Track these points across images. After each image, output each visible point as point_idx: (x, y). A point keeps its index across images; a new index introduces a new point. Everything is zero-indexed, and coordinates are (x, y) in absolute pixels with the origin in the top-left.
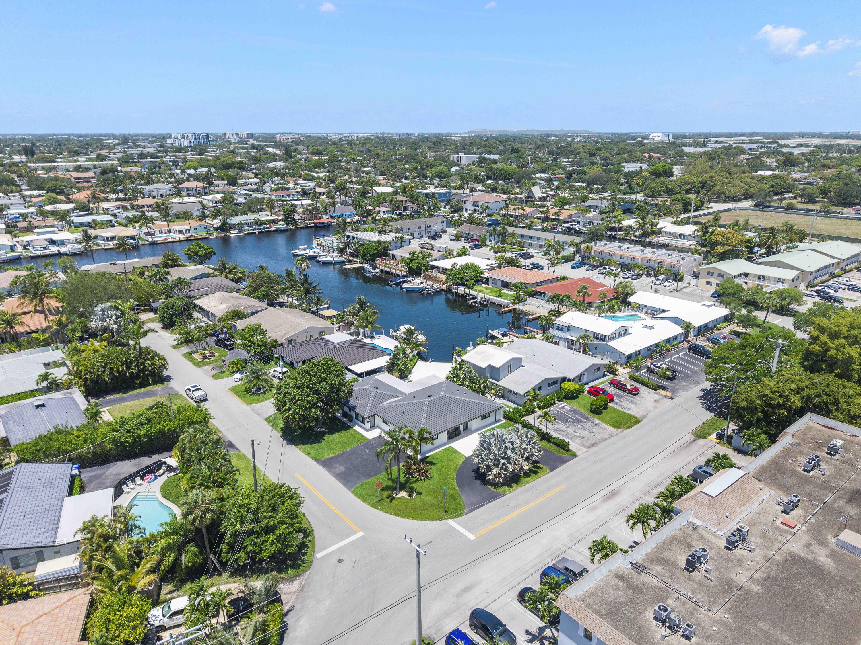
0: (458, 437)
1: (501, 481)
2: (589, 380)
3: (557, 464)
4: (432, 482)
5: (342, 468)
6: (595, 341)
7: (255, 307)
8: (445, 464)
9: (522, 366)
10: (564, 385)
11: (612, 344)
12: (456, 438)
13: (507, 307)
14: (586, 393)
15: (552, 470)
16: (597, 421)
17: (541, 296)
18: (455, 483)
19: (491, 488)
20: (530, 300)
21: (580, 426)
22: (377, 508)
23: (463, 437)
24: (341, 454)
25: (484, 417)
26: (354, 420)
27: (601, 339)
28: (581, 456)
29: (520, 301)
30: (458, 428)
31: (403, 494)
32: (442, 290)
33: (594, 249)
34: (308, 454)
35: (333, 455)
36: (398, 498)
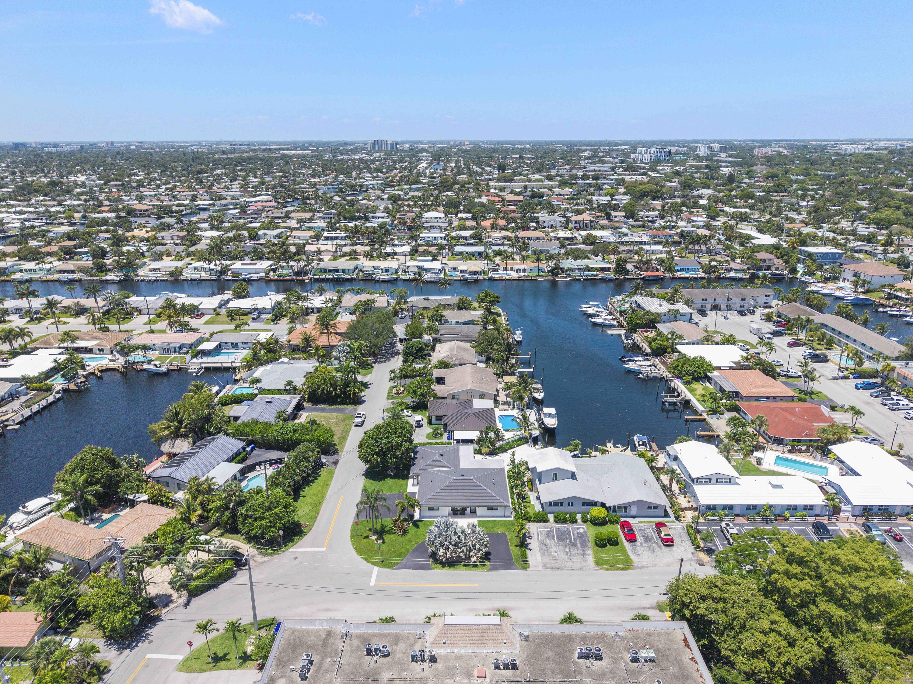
0: (461, 516)
2: (639, 515)
3: (502, 568)
4: (402, 539)
9: (572, 478)
10: (594, 509)
11: (698, 488)
12: (458, 516)
15: (490, 570)
16: (589, 552)
19: (430, 561)
21: (567, 550)
22: (352, 539)
23: (464, 517)
25: (490, 508)
28: (529, 572)
29: (716, 413)
30: (464, 509)
31: (374, 537)
33: (897, 370)
34: (364, 487)
36: (369, 539)
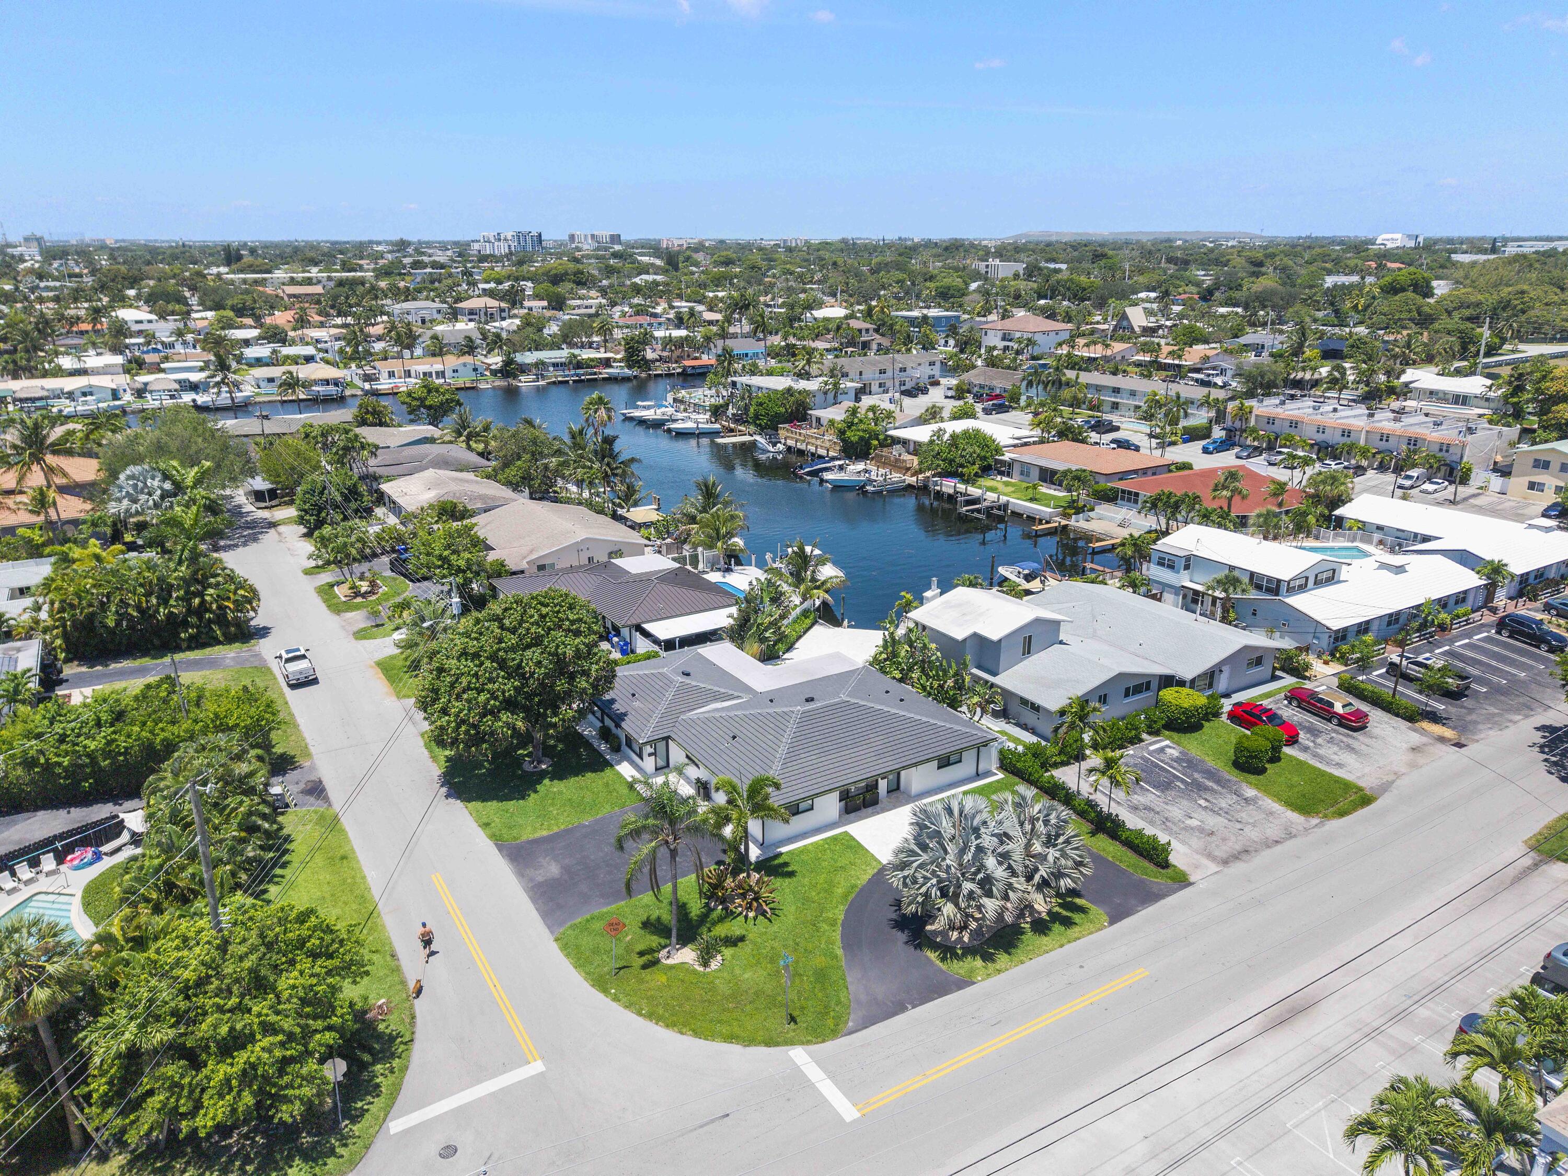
0: (870, 810)
1: (966, 939)
2: (1235, 687)
3: (1133, 902)
4: (775, 928)
5: (553, 869)
6: (1253, 594)
7: (494, 498)
8: (822, 878)
9: (1061, 642)
10: (1168, 694)
11: (1296, 601)
12: (864, 811)
13: (1047, 522)
14: (1224, 717)
15: (1115, 918)
16: (1250, 792)
17: (1129, 500)
18: (837, 936)
19: (932, 955)
20: (1104, 509)
21: (1202, 802)
22: (605, 991)
23: (884, 810)
24: (567, 831)
25: (945, 762)
26: (624, 747)
27: (1269, 590)
28: (1201, 885)
29: (1079, 510)
30: (872, 787)
31: (687, 955)
32: (910, 486)
33: (1255, 412)
34: (485, 825)
35: (545, 833)
36: (672, 967)
